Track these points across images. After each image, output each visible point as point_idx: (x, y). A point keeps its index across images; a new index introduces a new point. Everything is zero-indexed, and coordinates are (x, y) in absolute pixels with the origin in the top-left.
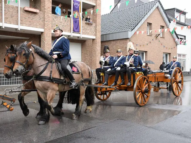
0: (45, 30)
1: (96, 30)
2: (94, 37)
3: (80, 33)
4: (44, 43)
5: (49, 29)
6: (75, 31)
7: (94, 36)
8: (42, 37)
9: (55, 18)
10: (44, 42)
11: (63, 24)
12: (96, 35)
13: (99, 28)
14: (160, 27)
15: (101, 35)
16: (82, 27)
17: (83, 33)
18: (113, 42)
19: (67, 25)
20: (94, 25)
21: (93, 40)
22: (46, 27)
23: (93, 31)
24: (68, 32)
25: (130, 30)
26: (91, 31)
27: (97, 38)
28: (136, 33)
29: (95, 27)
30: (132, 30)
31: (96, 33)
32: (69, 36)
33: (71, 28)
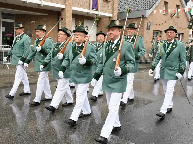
0: (66, 7)
1: (113, 7)
3: (98, 11)
4: (65, 20)
5: (70, 6)
6: (94, 8)
7: (111, 14)
8: (63, 14)
10: (65, 18)
12: (113, 13)
13: (116, 5)
14: (175, 6)
15: (118, 13)
16: (100, 4)
17: (101, 11)
20: (111, 3)
21: (110, 18)
22: (67, 4)
23: (111, 9)
24: (87, 9)
25: (148, 9)
26: (108, 9)
27: (114, 16)
28: (153, 12)
29: (112, 4)
30: (150, 9)
31: (113, 10)
32: (88, 13)
33: (90, 5)
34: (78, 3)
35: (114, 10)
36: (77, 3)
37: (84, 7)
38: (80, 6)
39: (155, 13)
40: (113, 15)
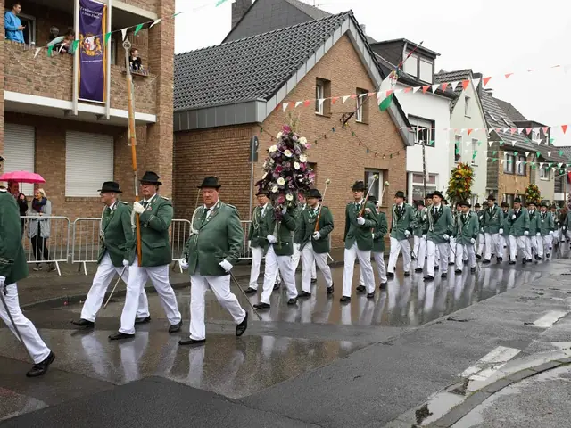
1: (157, 93)
2: (151, 118)
3: (103, 105)
7: (150, 113)
9: (18, 53)
11: (47, 73)
12: (156, 111)
13: (168, 88)
14: (355, 92)
15: (175, 112)
16: (109, 84)
17: (114, 105)
18: (211, 135)
19: (62, 76)
20: (151, 80)
21: (150, 125)
23: (150, 99)
24: (63, 99)
25: (262, 99)
26: (142, 98)
27: (161, 119)
28: (279, 106)
29: (153, 86)
30: (268, 99)
31: (158, 103)
32: (67, 111)
33: (72, 86)
34: (29, 80)
35: (162, 101)
36: (22, 79)
37: (52, 95)
38: (38, 90)
39: (284, 109)
40: (158, 118)
